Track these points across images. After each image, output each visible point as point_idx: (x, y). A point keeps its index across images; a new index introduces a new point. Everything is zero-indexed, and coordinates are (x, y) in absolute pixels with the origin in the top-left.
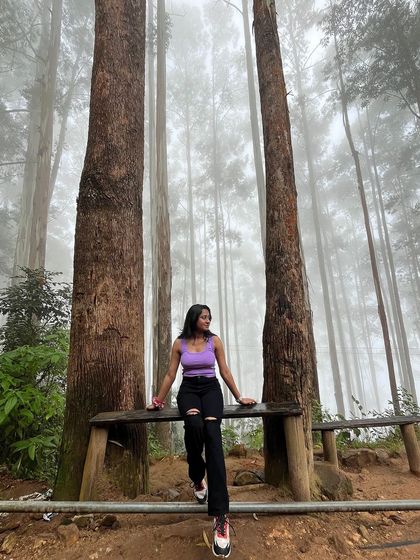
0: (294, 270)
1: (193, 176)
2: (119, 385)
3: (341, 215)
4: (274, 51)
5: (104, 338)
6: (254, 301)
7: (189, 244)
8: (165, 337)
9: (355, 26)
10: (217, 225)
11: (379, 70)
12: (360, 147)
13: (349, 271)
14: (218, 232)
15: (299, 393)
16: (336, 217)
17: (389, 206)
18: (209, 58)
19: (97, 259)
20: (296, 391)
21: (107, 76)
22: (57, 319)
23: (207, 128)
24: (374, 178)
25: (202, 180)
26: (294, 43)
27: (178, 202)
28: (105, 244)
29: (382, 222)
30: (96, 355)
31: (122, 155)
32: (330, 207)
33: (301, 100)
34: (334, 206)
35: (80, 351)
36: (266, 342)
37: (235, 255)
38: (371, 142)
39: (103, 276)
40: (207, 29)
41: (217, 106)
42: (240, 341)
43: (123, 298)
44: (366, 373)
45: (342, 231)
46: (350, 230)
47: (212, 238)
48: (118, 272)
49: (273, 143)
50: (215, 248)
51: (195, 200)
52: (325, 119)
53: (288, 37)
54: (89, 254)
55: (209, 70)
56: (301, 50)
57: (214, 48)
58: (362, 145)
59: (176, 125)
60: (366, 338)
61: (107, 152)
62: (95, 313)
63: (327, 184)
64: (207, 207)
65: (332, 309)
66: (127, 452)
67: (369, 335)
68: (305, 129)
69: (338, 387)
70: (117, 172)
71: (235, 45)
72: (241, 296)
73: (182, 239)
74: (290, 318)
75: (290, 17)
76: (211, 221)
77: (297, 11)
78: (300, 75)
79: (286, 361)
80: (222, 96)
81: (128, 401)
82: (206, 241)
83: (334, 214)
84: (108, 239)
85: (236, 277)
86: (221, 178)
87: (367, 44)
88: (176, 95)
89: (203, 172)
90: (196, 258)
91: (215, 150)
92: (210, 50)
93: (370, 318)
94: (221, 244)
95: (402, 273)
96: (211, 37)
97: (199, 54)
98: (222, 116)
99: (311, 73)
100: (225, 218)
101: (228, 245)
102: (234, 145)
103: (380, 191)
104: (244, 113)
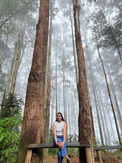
0: (87, 100)
1: (57, 64)
2: (36, 135)
3: (99, 76)
4: (80, 42)
5: (33, 119)
6: (74, 100)
7: (56, 83)
8: (48, 113)
9: (100, 31)
10: (64, 78)
11: (107, 41)
12: (103, 58)
13: (102, 92)
14: (64, 80)
15: (89, 139)
16: (97, 76)
17: (112, 75)
18: (62, 35)
19: (32, 96)
20: (88, 138)
21: (38, 48)
22: (17, 108)
23: (61, 52)
24: (107, 66)
25: (60, 66)
26: (84, 33)
27: (53, 71)
28: (35, 92)
29: (110, 78)
30: (30, 125)
31: (41, 68)
32: (95, 74)
33: (87, 47)
34: (96, 73)
35: (26, 123)
36: (79, 122)
37: (69, 87)
38: (106, 57)
39: (34, 101)
40: (62, 29)
41: (64, 47)
42: (70, 113)
43: (39, 107)
44: (109, 124)
45: (99, 80)
46: (102, 80)
47: (62, 82)
48: (38, 100)
49: (80, 65)
50: (63, 85)
51: (58, 71)
52: (93, 51)
53: (83, 31)
54: (30, 94)
55: (62, 38)
56: (86, 34)
57: (64, 33)
58: (103, 57)
59: (53, 51)
60: (108, 113)
61: (37, 67)
62: (31, 112)
63: (94, 67)
64: (61, 73)
65: (98, 104)
66: (37, 157)
67: (109, 112)
68: (88, 53)
69: (100, 129)
70: (39, 72)
71: (69, 33)
72: (70, 99)
73: (53, 81)
74: (86, 115)
75: (83, 27)
76: (62, 77)
77: (85, 26)
78: (86, 40)
79: (85, 128)
80: (66, 45)
81: (38, 140)
82: (60, 82)
83: (96, 76)
84: (36, 90)
85: (69, 93)
86: (65, 66)
87: (103, 35)
88: (54, 44)
89: (60, 64)
90: (57, 87)
91: (63, 58)
92: (63, 34)
93: (109, 106)
94: (65, 84)
95: (117, 93)
96: (63, 31)
97: (60, 35)
98: (65, 49)
99: (89, 40)
100: (66, 76)
101: (67, 84)
102: (69, 57)
103: (109, 70)
104: (71, 49)
